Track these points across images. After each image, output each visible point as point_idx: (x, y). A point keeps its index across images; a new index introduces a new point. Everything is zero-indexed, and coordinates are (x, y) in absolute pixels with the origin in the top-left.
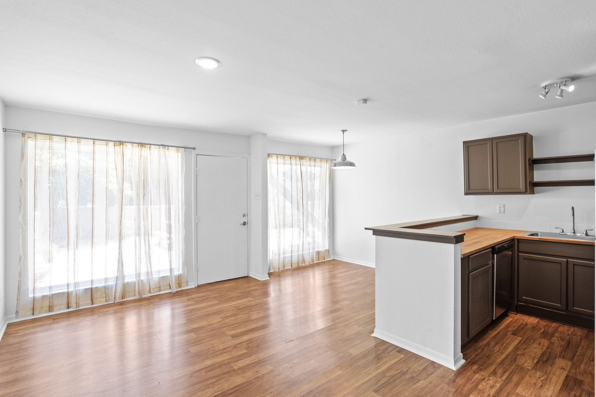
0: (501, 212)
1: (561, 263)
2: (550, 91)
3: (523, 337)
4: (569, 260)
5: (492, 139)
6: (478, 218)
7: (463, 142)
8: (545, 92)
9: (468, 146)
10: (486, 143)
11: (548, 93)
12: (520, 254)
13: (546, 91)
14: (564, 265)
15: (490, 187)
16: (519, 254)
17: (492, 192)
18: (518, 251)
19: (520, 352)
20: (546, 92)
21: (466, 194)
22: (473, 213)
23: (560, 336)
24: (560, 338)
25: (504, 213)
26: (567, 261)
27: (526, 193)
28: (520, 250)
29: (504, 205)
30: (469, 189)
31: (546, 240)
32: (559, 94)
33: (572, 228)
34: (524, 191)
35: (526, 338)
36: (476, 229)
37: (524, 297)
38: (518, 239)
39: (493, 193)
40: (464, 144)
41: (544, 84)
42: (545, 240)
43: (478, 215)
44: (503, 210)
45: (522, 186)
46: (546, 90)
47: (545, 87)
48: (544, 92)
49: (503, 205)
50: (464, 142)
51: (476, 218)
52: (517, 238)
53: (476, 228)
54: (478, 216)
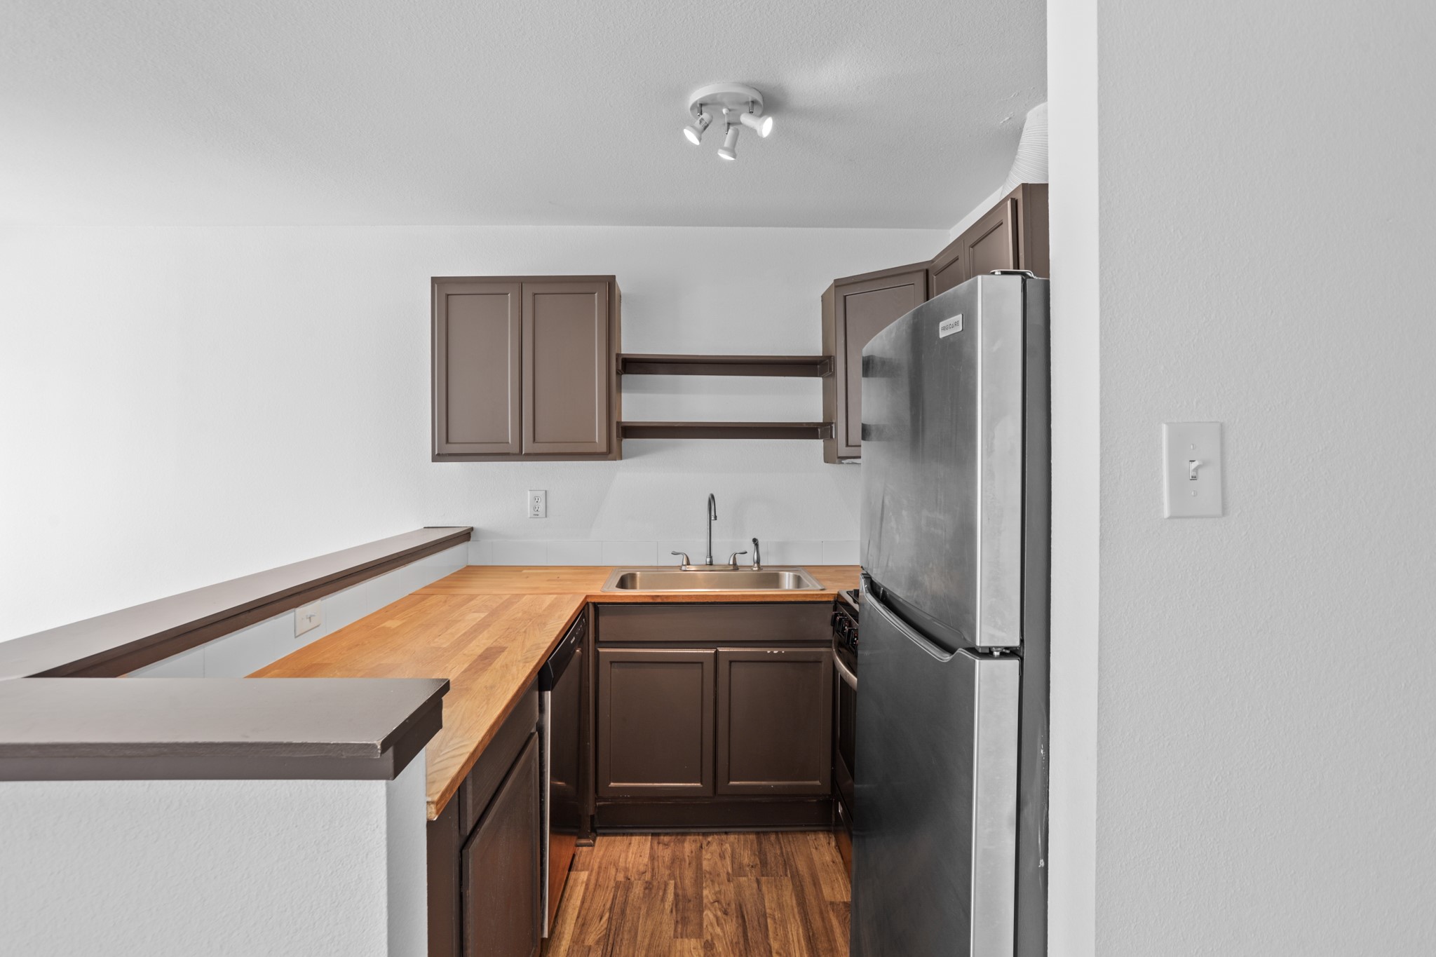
0: (537, 513)
1: (702, 663)
2: (712, 123)
3: (590, 868)
4: (720, 650)
5: (520, 283)
6: (472, 534)
7: (432, 278)
8: (701, 122)
9: (448, 295)
10: (505, 292)
11: (709, 127)
12: (601, 650)
13: (702, 119)
14: (709, 667)
15: (511, 436)
16: (598, 652)
17: (517, 451)
18: (597, 640)
19: (593, 936)
20: (703, 123)
21: (437, 457)
22: (460, 521)
23: (716, 893)
24: (716, 903)
25: (546, 517)
26: (716, 652)
27: (610, 455)
28: (601, 639)
29: (546, 492)
30: (447, 441)
31: (670, 601)
32: (727, 143)
33: (705, 550)
34: (603, 449)
35: (596, 867)
36: (469, 572)
37: (612, 784)
38: (595, 604)
39: (519, 455)
40: (436, 285)
41: (697, 95)
42: (665, 601)
43: (471, 526)
44: (543, 507)
45: (599, 437)
46: (701, 117)
47: (701, 105)
48: (698, 121)
49: (544, 492)
50: (435, 281)
51: (466, 536)
52: (593, 601)
53: (468, 566)
54: (472, 529)
